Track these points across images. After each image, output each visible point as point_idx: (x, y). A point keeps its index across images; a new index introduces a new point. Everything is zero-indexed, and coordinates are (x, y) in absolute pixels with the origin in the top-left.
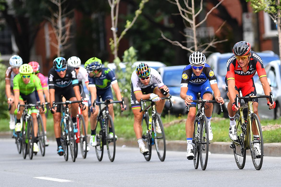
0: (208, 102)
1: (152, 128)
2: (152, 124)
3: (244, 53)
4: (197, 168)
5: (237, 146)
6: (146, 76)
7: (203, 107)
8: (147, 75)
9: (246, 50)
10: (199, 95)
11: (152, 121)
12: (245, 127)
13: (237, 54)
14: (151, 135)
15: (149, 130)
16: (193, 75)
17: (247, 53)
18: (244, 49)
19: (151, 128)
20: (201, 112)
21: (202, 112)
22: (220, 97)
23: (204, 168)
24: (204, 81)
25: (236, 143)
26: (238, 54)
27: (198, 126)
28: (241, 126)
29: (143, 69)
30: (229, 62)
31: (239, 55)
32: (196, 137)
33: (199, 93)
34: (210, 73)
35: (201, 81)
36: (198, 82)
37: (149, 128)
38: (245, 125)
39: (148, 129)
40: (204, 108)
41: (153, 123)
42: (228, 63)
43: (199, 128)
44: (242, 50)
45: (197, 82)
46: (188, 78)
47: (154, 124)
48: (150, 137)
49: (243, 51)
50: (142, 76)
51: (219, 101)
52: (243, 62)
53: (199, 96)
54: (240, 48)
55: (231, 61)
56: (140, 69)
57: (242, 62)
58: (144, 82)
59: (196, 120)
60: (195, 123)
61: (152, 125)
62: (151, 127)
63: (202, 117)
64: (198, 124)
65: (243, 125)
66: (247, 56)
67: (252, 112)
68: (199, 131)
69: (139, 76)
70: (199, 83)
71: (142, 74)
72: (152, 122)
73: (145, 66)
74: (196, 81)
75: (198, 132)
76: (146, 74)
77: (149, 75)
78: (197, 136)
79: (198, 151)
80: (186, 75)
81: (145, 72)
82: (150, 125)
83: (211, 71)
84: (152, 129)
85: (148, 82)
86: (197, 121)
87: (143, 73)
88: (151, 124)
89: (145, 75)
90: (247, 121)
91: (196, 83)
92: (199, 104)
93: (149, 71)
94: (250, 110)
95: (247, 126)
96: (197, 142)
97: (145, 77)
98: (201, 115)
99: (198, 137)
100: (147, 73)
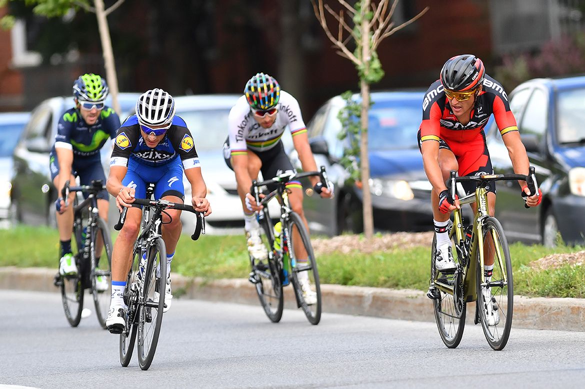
0: (172, 206)
1: (282, 246)
2: (282, 236)
3: (463, 86)
4: (126, 364)
5: (445, 293)
6: (268, 105)
7: (159, 219)
8: (272, 104)
9: (470, 80)
10: (152, 189)
11: (283, 230)
12: (465, 249)
13: (448, 85)
14: (281, 263)
15: (274, 251)
16: (141, 140)
17: (471, 85)
18: (465, 75)
19: (279, 245)
20: (151, 230)
21: (155, 231)
22: (201, 199)
23: (146, 366)
24: (167, 158)
25: (443, 287)
26: (450, 86)
27: (140, 262)
28: (457, 246)
29: (262, 89)
30: (430, 100)
31: (453, 89)
32: (133, 288)
33: (151, 185)
34: (183, 141)
35: (160, 158)
36: (152, 157)
37: (276, 246)
38: (467, 243)
39: (273, 249)
40: (160, 221)
41: (284, 234)
42: (427, 101)
43: (142, 269)
44: (460, 79)
45: (150, 157)
46: (129, 145)
47: (288, 238)
48: (279, 267)
49: (463, 79)
50: (259, 105)
51: (199, 207)
52: (460, 106)
53: (151, 191)
54: (455, 72)
55: (433, 97)
56: (256, 88)
57: (458, 105)
58: (263, 121)
59: (137, 248)
60: (134, 255)
61: (282, 240)
62: (279, 243)
63: (153, 241)
64: (143, 259)
65: (461, 244)
66: (470, 93)
67: (485, 213)
68: (144, 275)
69: (253, 105)
70: (155, 160)
71: (261, 101)
72: (282, 232)
73: (268, 83)
74: (149, 154)
75: (140, 278)
76: (269, 101)
77: (276, 105)
78: (136, 287)
79: (134, 323)
80: (127, 138)
81: (268, 97)
82: (278, 239)
83: (187, 136)
84: (283, 249)
85: (272, 121)
86: (138, 250)
87: (264, 99)
88: (279, 237)
89: (267, 103)
90: (471, 235)
91: (148, 158)
92: (149, 210)
93: (278, 94)
94: (482, 208)
95: (472, 246)
96: (136, 303)
97: (266, 107)
98: (152, 237)
99: (139, 289)
100: (272, 98)
